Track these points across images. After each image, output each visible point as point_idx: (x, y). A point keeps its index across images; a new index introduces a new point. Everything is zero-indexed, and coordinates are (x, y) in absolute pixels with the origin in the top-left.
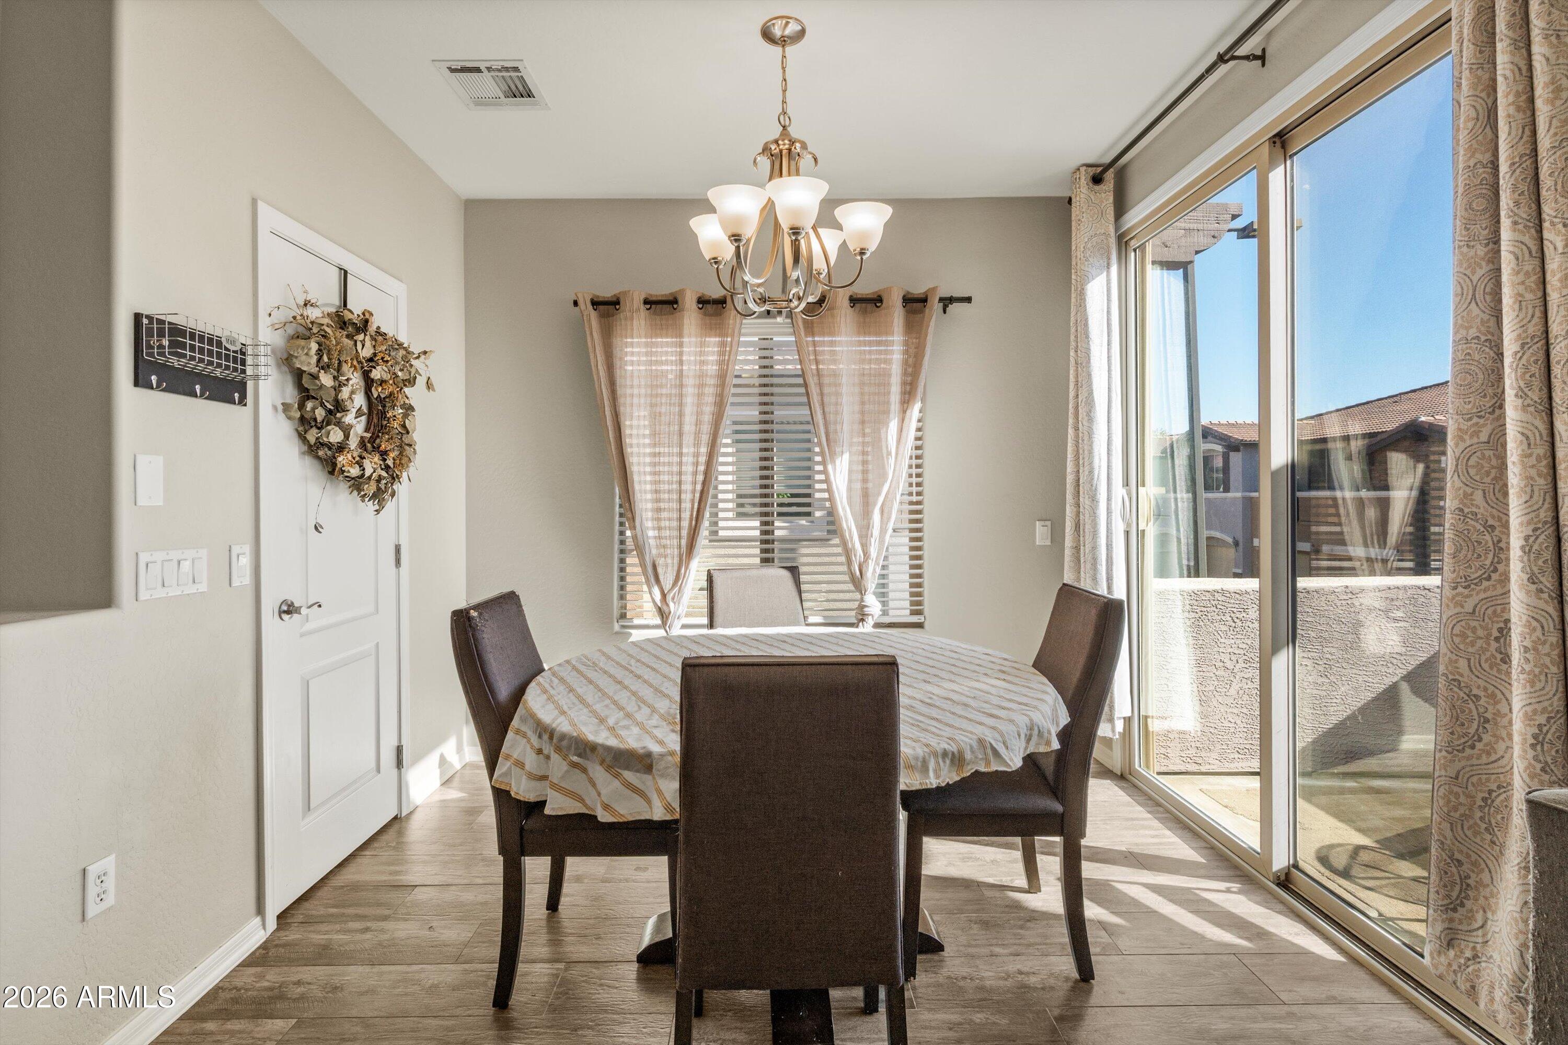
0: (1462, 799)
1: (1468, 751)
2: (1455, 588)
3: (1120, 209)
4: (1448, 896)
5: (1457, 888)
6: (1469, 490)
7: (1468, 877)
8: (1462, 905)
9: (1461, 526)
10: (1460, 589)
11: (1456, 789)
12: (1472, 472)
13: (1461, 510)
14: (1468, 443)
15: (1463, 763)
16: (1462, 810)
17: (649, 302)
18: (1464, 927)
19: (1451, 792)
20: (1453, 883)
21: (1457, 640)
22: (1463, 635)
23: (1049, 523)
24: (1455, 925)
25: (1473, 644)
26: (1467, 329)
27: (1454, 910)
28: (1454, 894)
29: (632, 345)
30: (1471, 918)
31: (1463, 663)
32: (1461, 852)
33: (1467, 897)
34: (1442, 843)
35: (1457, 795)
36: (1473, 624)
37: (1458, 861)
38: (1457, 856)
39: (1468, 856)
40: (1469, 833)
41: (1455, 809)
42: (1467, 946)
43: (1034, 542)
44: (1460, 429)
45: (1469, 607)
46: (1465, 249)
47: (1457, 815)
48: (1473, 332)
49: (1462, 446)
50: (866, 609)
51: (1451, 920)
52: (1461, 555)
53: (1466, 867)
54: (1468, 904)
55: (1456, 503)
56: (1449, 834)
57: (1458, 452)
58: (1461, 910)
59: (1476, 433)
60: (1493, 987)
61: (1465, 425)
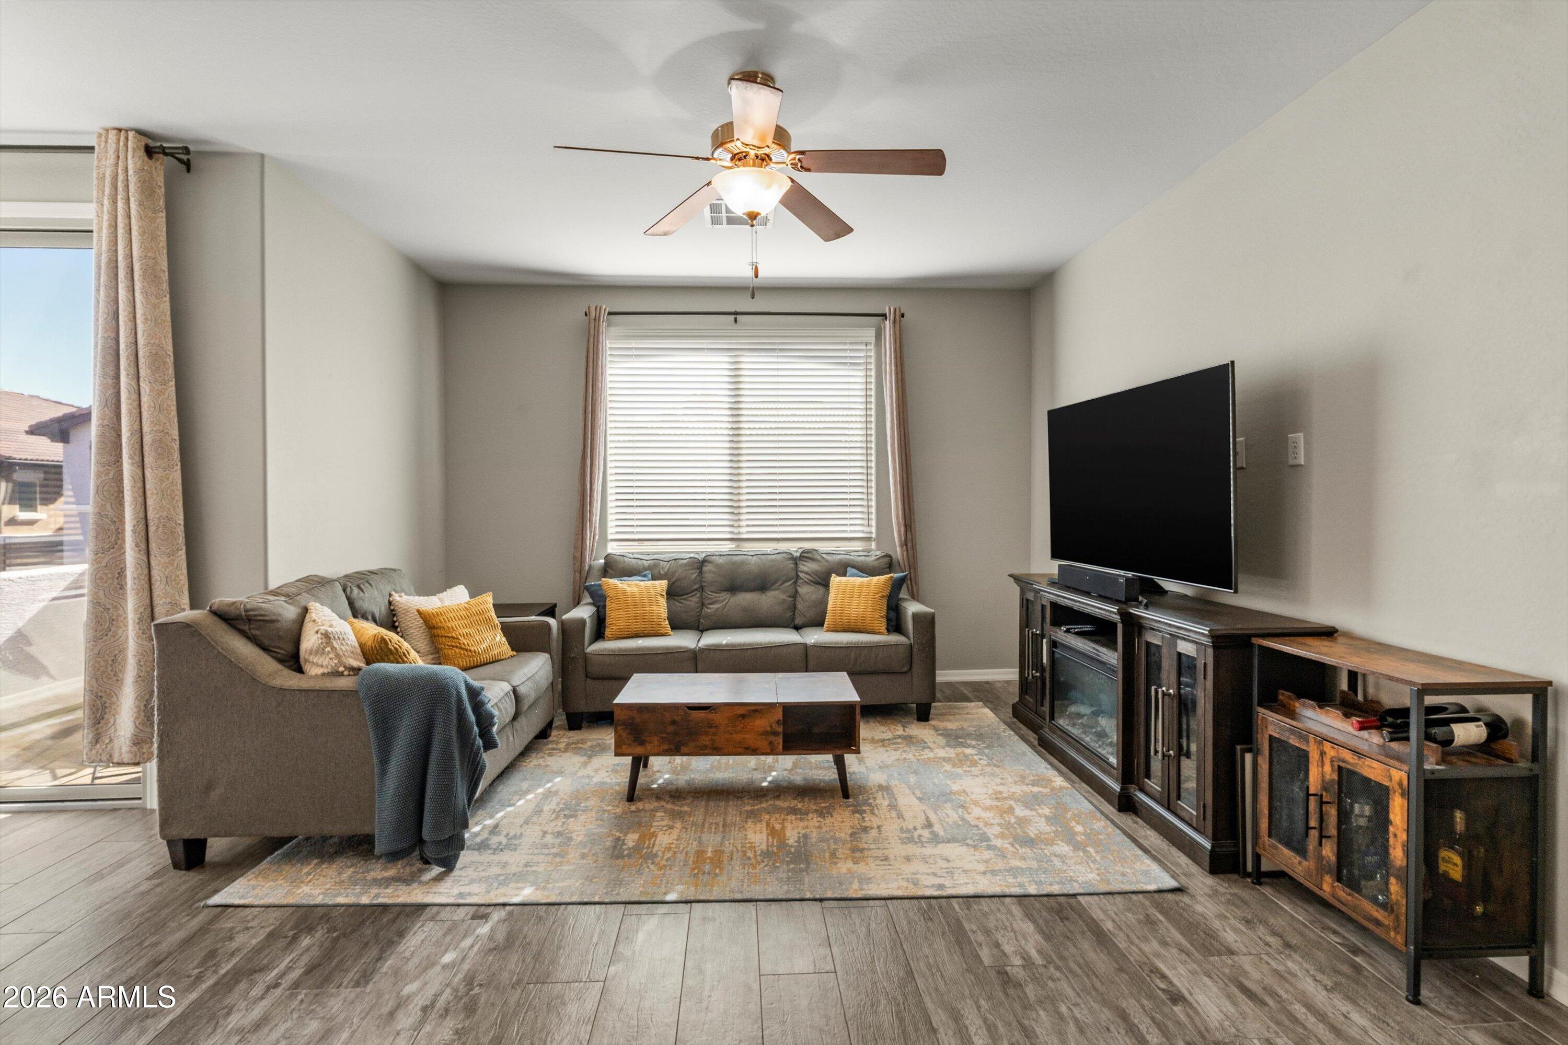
0: (102, 664)
1: (105, 638)
2: (97, 554)
4: (96, 717)
5: (100, 712)
6: (103, 503)
7: (105, 703)
8: (103, 718)
9: (100, 522)
10: (100, 555)
11: (99, 659)
12: (104, 493)
13: (100, 513)
14: (103, 478)
15: (102, 645)
16: (102, 669)
18: (105, 729)
19: (96, 662)
20: (98, 709)
22: (101, 578)
25: (106, 582)
31: (101, 593)
32: (101, 691)
34: (91, 691)
35: (99, 663)
36: (107, 572)
37: (101, 697)
38: (100, 694)
39: (105, 692)
41: (98, 670)
42: (106, 738)
44: (100, 471)
45: (104, 564)
46: (104, 380)
47: (99, 673)
48: (106, 422)
49: (100, 480)
53: (104, 699)
54: (106, 717)
55: (97, 510)
56: (95, 684)
57: (98, 483)
58: (102, 722)
59: (107, 474)
60: (121, 748)
61: (102, 469)
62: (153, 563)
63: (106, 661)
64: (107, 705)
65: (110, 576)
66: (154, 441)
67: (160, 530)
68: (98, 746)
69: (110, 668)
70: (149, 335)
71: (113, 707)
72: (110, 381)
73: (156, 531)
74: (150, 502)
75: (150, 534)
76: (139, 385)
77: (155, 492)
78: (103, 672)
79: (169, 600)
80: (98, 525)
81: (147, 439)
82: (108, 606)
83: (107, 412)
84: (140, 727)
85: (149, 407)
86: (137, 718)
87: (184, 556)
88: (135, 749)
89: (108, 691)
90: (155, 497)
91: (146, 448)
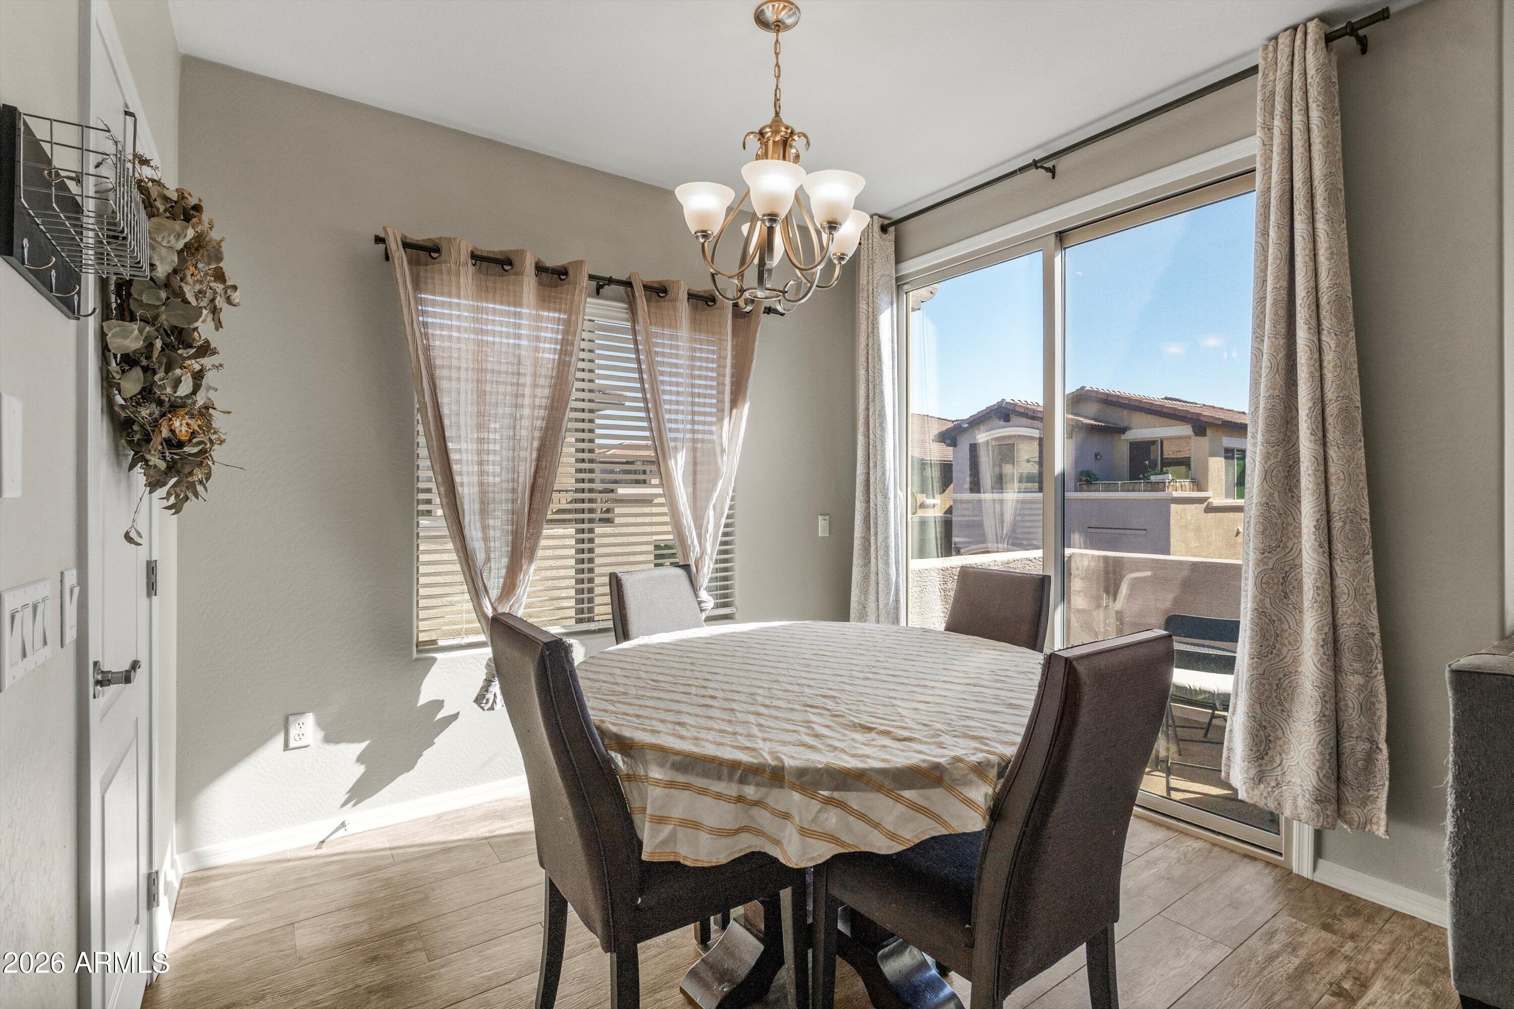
0: (1267, 687)
1: (1269, 656)
2: (1263, 553)
3: (899, 259)
4: (1258, 751)
5: (1263, 745)
6: (1272, 491)
7: (1269, 736)
8: (1267, 754)
9: (1267, 514)
10: (1266, 554)
11: (1263, 681)
12: (1274, 479)
13: (1267, 504)
14: (1273, 461)
15: (1268, 664)
16: (1266, 693)
17: (477, 258)
18: (1269, 768)
19: (1260, 683)
20: (1261, 742)
21: (1264, 586)
22: (1267, 583)
23: (827, 517)
24: (1264, 768)
26: (1274, 389)
27: (1262, 758)
28: (1262, 749)
29: (434, 303)
30: (1272, 760)
31: (1267, 601)
32: (1265, 720)
33: (1269, 749)
34: (1254, 717)
35: (1264, 685)
36: (1273, 575)
37: (1265, 727)
38: (1264, 723)
39: (1270, 722)
40: (1270, 708)
42: (1271, 780)
43: (817, 534)
44: (1268, 453)
45: (1271, 566)
46: (1273, 339)
47: (1264, 698)
48: (1277, 392)
49: (1269, 463)
50: (703, 605)
51: (1261, 765)
52: (1267, 533)
53: (1268, 730)
54: (1270, 753)
55: (1264, 499)
56: (1259, 711)
57: (1266, 467)
58: (1266, 758)
59: (1276, 457)
60: (1295, 799)
61: (1271, 450)
62: (1338, 569)
63: (1271, 684)
64: (1271, 738)
65: (1276, 581)
66: (1341, 410)
67: (1348, 527)
68: (1262, 786)
69: (1274, 694)
70: (1335, 273)
71: (1280, 742)
72: (1282, 342)
73: (1343, 528)
74: (1335, 490)
75: (1335, 533)
76: (1319, 340)
77: (1342, 477)
78: (1268, 697)
79: (1357, 620)
80: (1266, 518)
81: (1332, 409)
82: (1274, 618)
83: (1278, 379)
84: (1324, 781)
85: (1335, 366)
86: (1320, 768)
87: (1371, 563)
88: (1317, 807)
89: (1273, 721)
90: (1341, 483)
91: (1330, 420)
